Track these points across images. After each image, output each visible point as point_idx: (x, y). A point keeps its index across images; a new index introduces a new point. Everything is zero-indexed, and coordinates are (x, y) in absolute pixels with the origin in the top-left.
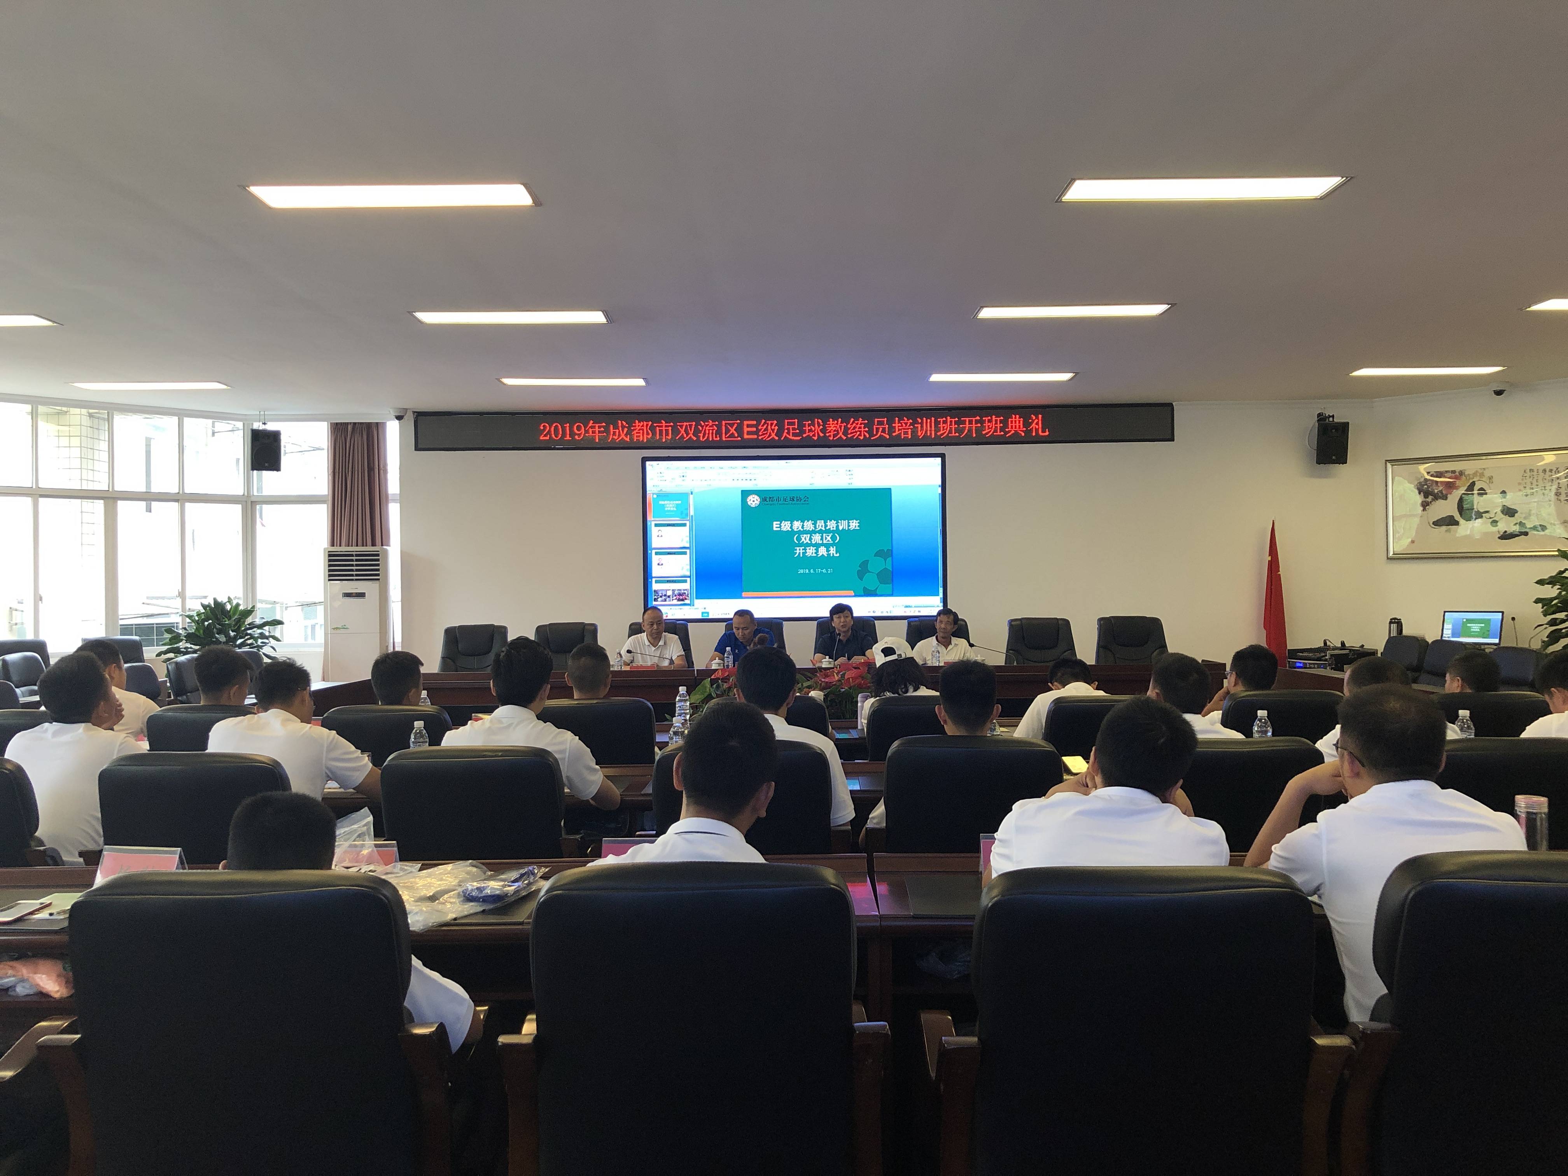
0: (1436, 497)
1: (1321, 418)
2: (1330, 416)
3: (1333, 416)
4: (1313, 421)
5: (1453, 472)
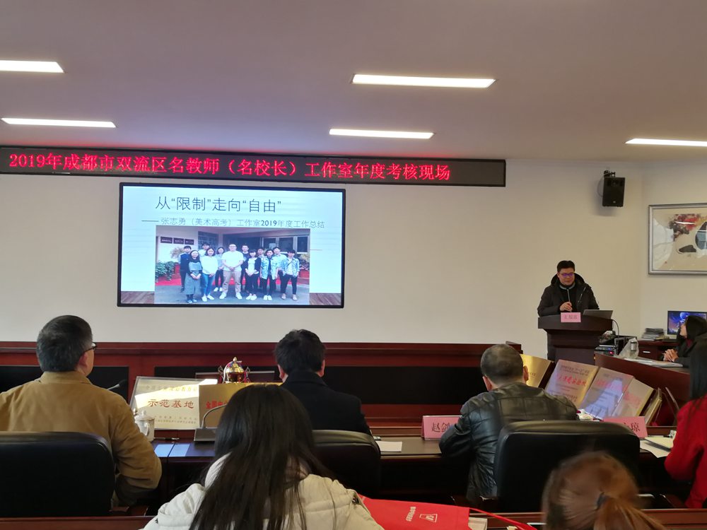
0: (682, 232)
1: (607, 174)
2: (612, 173)
3: (614, 173)
4: (601, 176)
5: (693, 215)
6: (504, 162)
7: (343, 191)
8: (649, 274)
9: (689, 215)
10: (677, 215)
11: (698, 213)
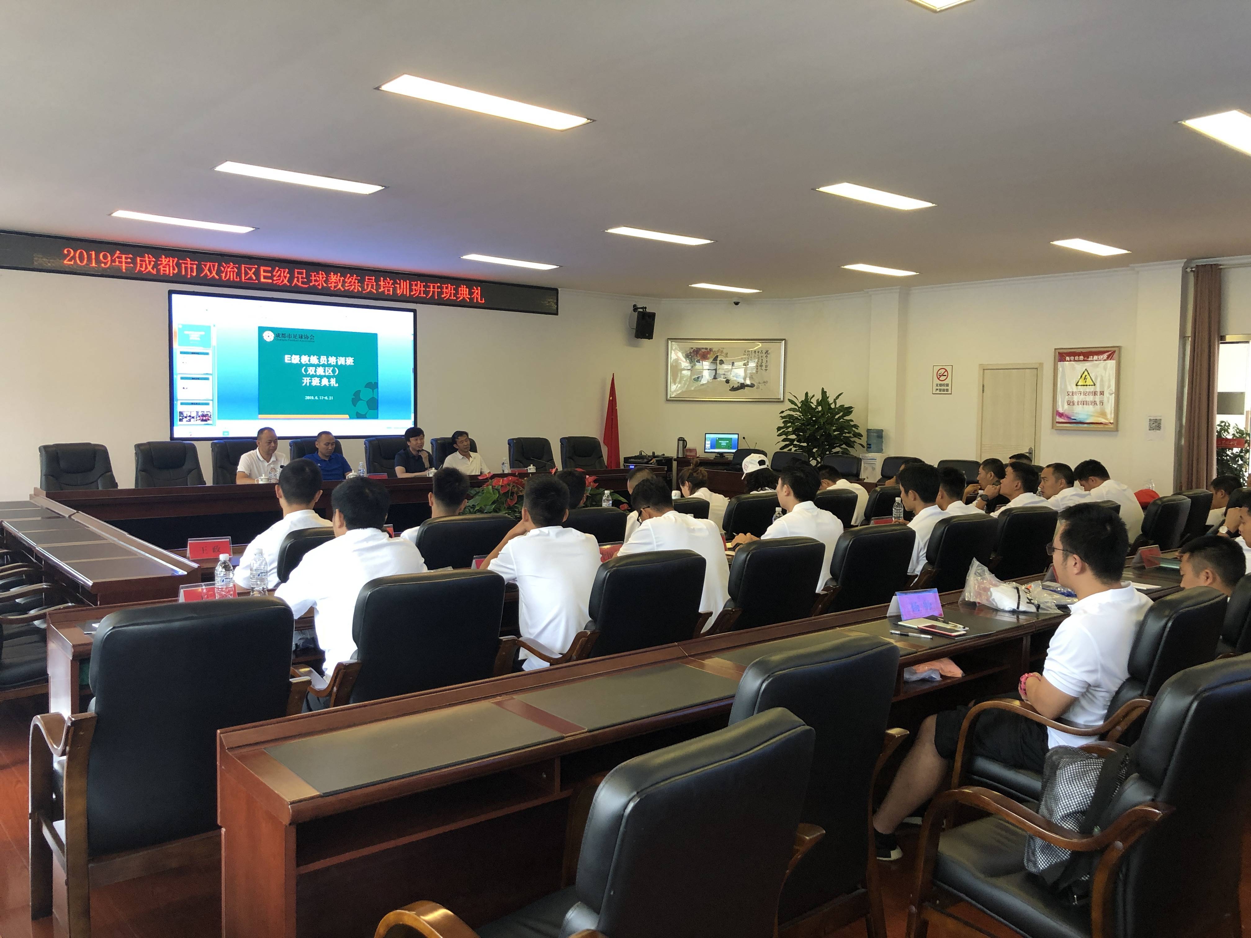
1: (637, 308)
2: (642, 307)
3: (644, 308)
4: (631, 310)
5: (706, 349)
6: (557, 290)
7: (414, 311)
8: (667, 400)
9: (703, 348)
10: (692, 348)
11: (711, 347)
